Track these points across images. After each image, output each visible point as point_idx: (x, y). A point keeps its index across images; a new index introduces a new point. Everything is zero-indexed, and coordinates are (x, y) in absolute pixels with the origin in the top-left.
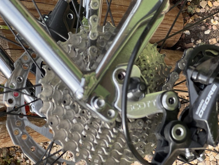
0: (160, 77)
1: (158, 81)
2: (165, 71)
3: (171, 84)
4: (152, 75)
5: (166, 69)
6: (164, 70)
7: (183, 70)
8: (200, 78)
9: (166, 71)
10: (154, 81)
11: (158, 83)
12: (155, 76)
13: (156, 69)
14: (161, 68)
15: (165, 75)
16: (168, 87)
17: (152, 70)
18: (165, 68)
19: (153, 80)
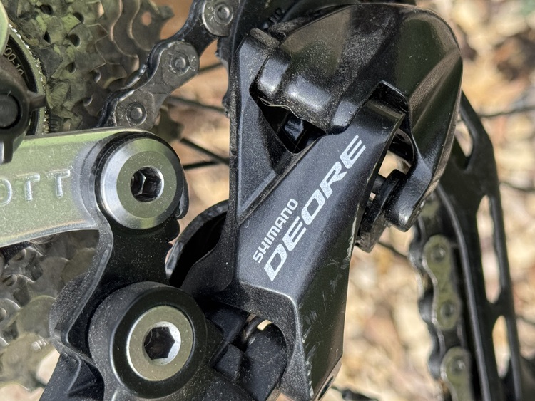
0: (112, 48)
1: (101, 69)
2: (139, 27)
3: (158, 93)
4: (74, 39)
5: (146, 19)
6: (138, 21)
7: (220, 38)
8: (294, 93)
9: (145, 27)
10: (82, 66)
11: (98, 79)
12: (90, 44)
13: (101, 11)
14: (123, 11)
15: (139, 45)
16: (142, 107)
17: (80, 17)
18: (141, 13)
19: (77, 65)
